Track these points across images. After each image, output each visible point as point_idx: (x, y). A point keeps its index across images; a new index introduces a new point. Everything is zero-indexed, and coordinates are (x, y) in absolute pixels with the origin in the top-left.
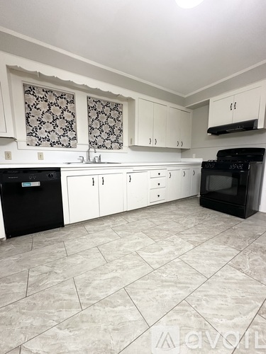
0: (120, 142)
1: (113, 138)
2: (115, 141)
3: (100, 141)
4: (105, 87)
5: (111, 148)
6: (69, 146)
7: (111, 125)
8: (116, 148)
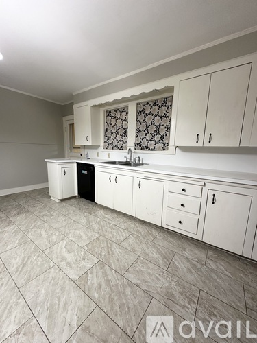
0: (166, 141)
1: (157, 138)
2: (159, 142)
3: (145, 143)
4: (147, 88)
5: (154, 149)
6: (121, 149)
7: (158, 124)
8: (159, 149)
